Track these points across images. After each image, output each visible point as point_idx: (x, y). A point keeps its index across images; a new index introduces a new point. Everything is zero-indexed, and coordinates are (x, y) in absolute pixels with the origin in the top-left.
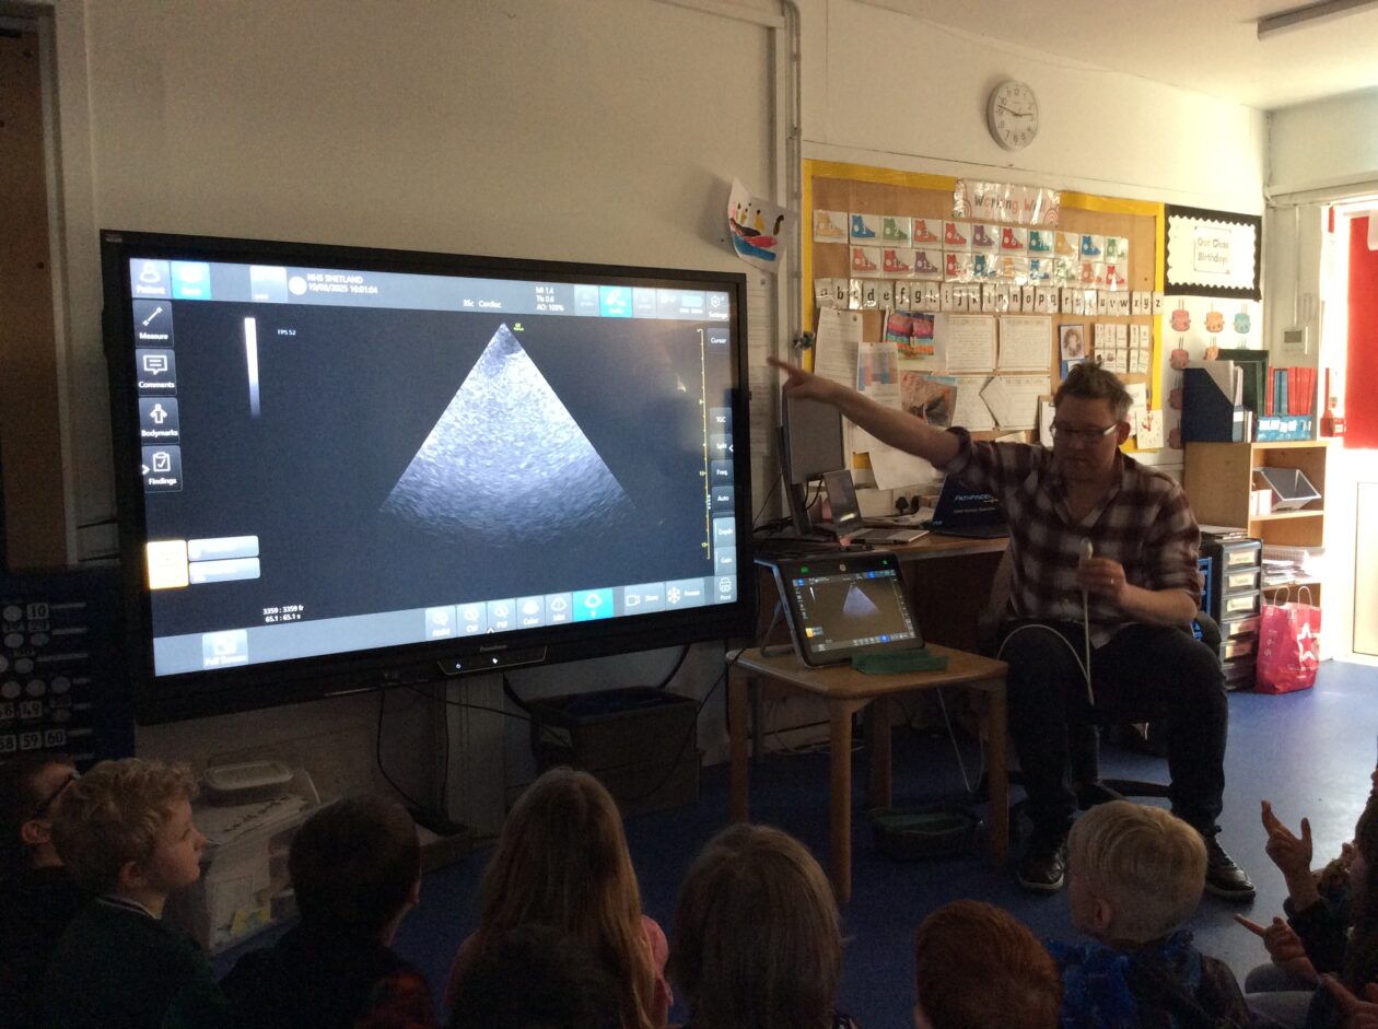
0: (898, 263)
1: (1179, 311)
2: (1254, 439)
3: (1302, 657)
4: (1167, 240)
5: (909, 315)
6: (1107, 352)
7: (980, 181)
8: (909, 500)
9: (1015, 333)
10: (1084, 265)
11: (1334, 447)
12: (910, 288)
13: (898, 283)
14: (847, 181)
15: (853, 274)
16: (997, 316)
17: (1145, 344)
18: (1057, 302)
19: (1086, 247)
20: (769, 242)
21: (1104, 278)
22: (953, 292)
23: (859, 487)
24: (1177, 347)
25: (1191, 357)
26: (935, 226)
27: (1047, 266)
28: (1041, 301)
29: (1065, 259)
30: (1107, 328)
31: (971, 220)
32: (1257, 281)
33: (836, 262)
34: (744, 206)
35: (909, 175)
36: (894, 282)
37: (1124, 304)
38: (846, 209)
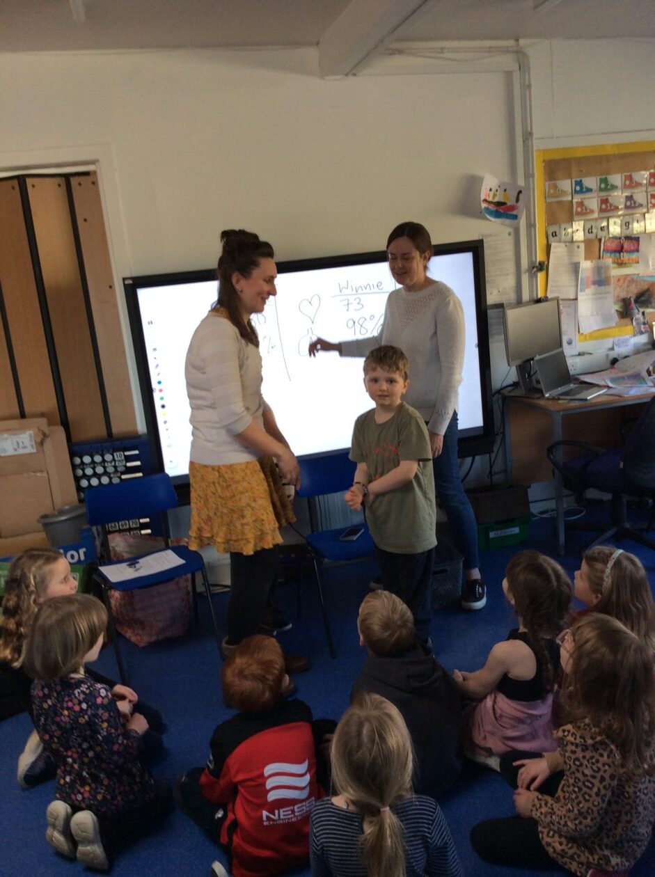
0: (611, 205)
5: (620, 238)
12: (621, 221)
14: (570, 158)
15: (575, 218)
20: (513, 208)
34: (494, 190)
35: (618, 146)
36: (609, 218)
38: (569, 176)
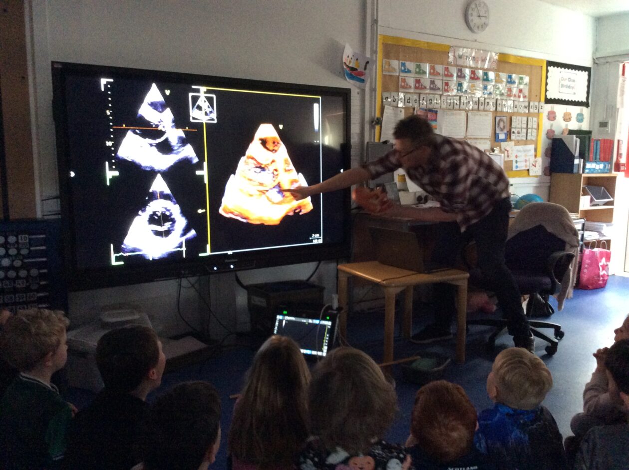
0: (422, 85)
1: (551, 111)
2: (583, 172)
3: (602, 273)
4: (547, 77)
5: (426, 110)
6: (517, 130)
7: (461, 47)
8: (423, 197)
9: (475, 119)
10: (508, 88)
11: (620, 176)
12: (427, 97)
13: (421, 95)
14: (399, 45)
15: (400, 90)
16: (467, 111)
17: (535, 126)
18: (495, 106)
19: (509, 80)
20: (362, 74)
21: (517, 94)
22: (447, 100)
23: (400, 190)
24: (549, 128)
25: (556, 133)
26: (440, 68)
27: (491, 88)
28: (487, 105)
29: (500, 85)
30: (517, 118)
31: (457, 66)
32: (587, 98)
33: (393, 84)
34: (351, 56)
35: (428, 43)
36: (420, 94)
37: (526, 107)
38: (398, 59)
